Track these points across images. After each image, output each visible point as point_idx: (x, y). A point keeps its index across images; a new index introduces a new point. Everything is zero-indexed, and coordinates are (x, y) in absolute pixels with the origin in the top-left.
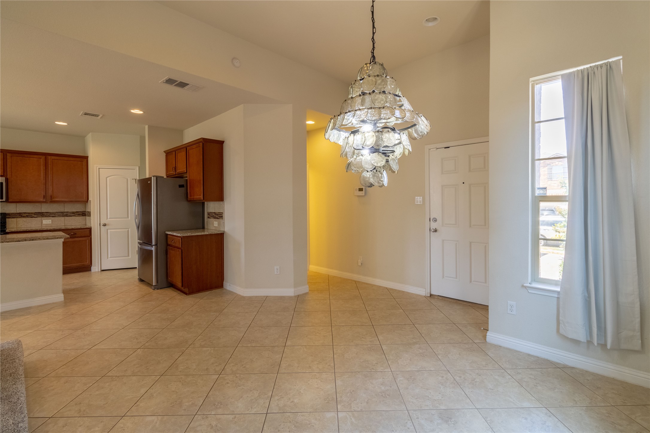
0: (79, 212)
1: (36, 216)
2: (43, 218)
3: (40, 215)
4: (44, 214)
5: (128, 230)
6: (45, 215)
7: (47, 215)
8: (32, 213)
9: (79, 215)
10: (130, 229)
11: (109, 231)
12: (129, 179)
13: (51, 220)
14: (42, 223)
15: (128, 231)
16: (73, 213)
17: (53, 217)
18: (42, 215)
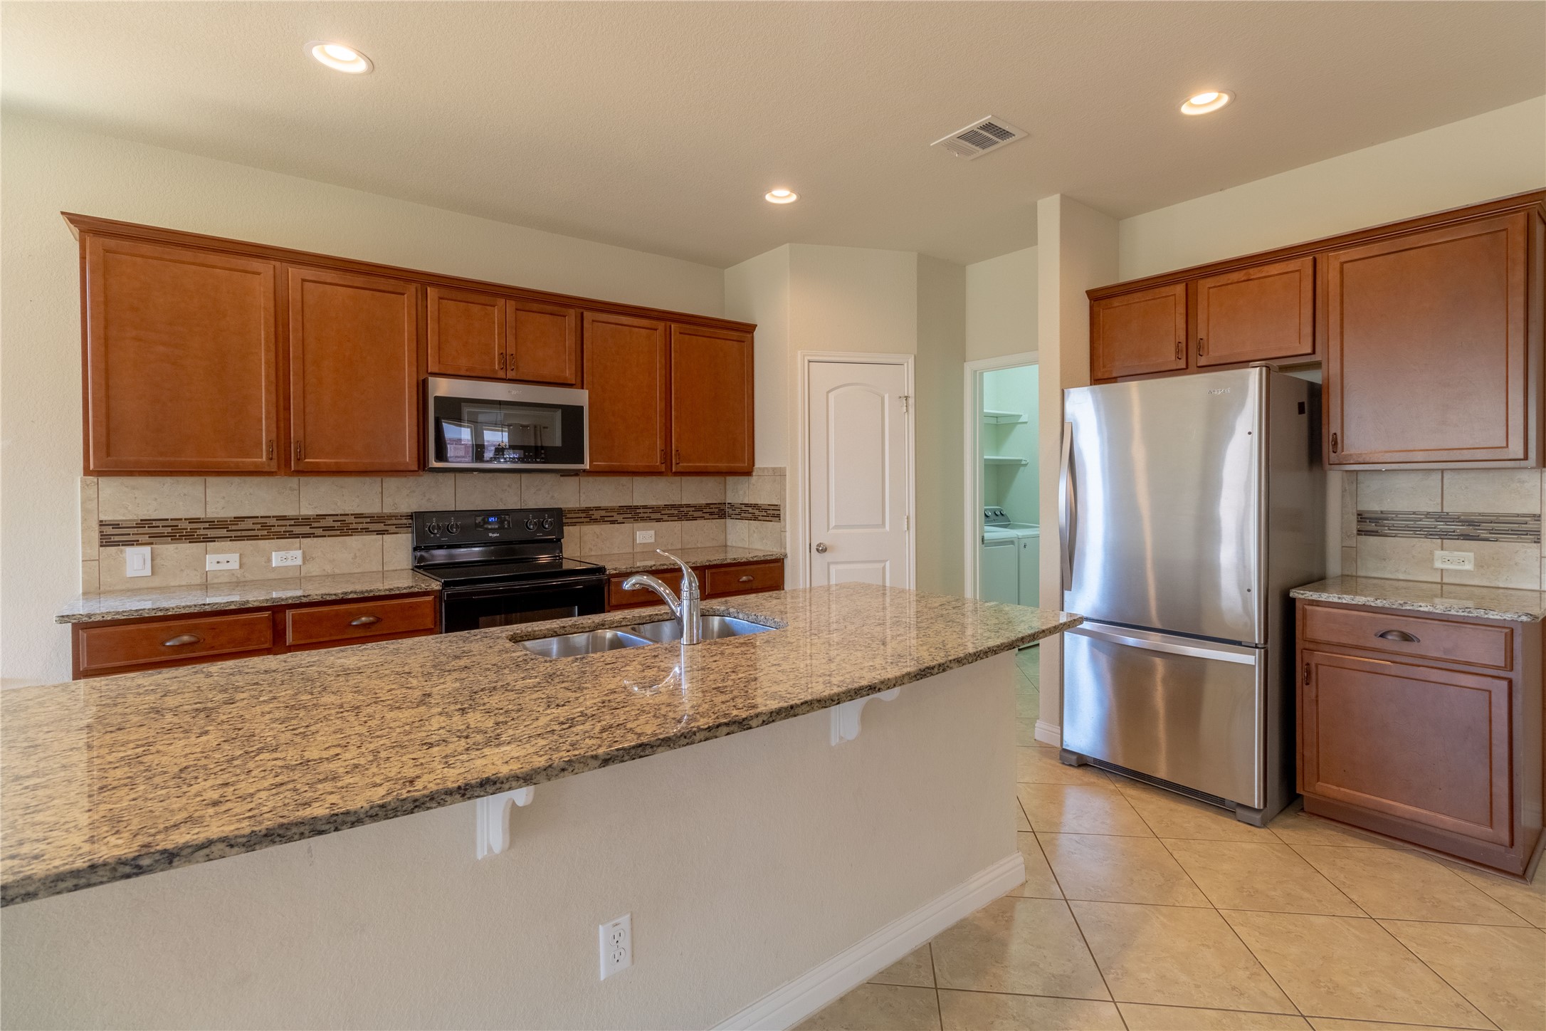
0: (711, 506)
1: (620, 518)
2: (636, 525)
3: (630, 516)
4: (638, 511)
5: (883, 565)
6: (640, 515)
7: (646, 515)
8: (612, 509)
9: (711, 514)
10: (888, 564)
11: (833, 569)
12: (886, 397)
13: (652, 532)
14: (634, 540)
15: (884, 568)
16: (698, 508)
17: (658, 520)
18: (634, 514)
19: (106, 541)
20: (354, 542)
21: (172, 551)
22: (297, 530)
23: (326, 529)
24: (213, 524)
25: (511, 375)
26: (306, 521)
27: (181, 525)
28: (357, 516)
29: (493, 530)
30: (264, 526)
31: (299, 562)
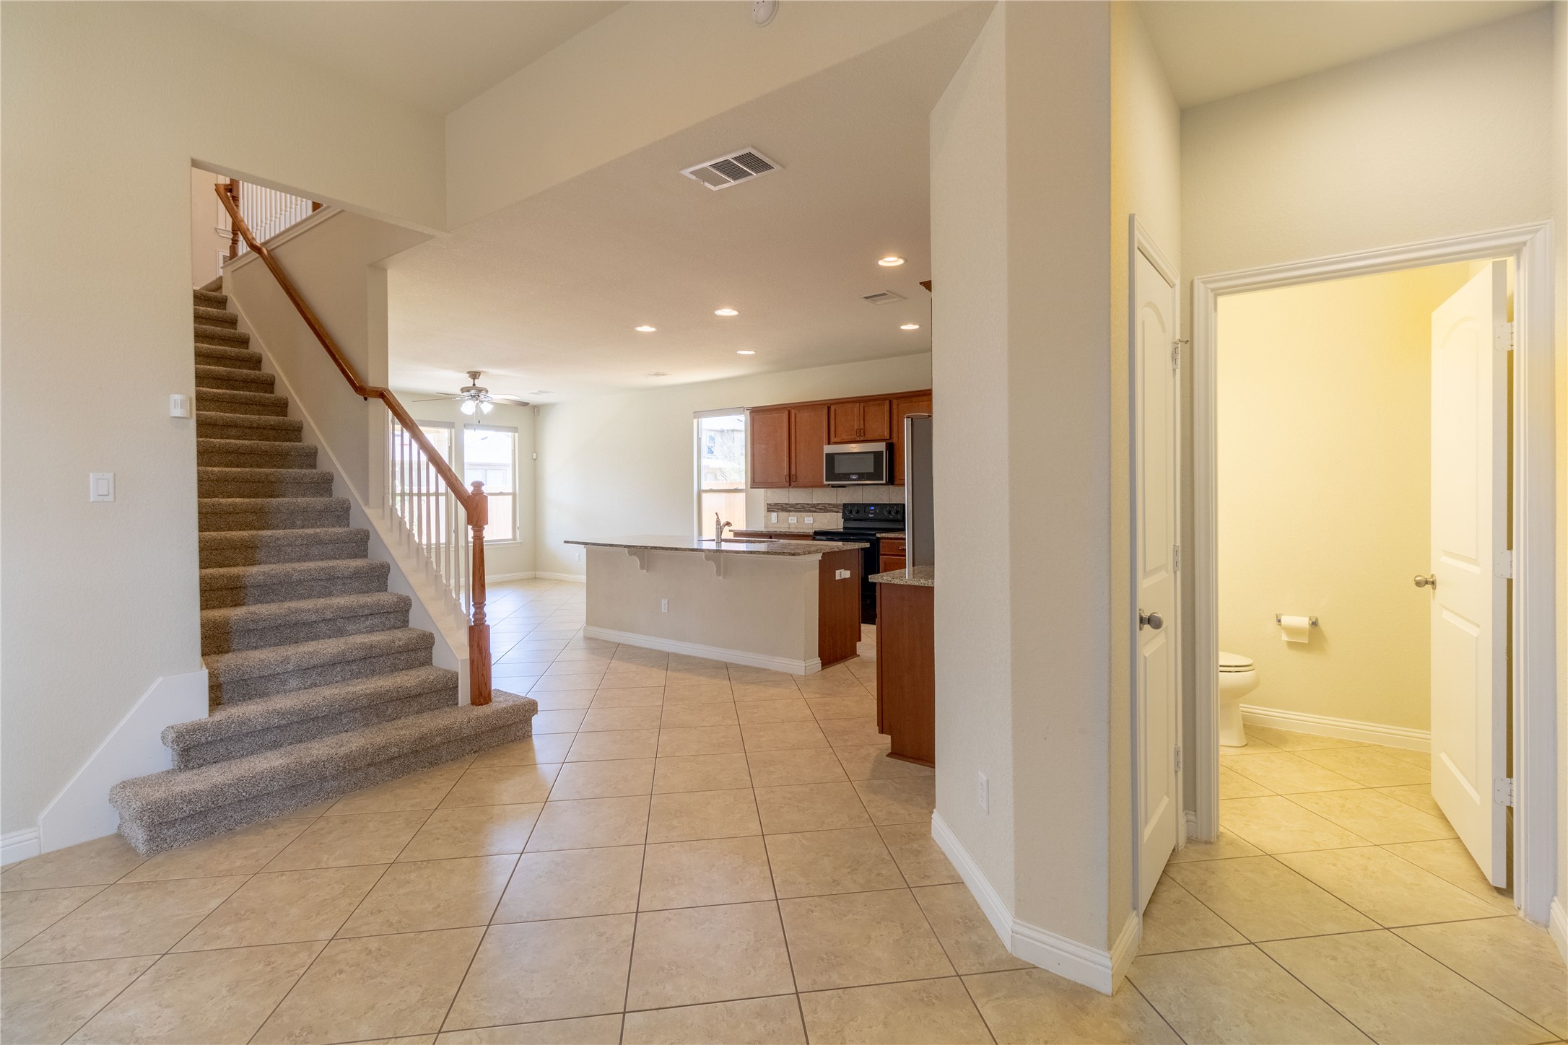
19: (769, 511)
20: (828, 515)
21: (783, 515)
22: (812, 509)
23: (820, 509)
24: (792, 506)
25: (862, 438)
26: (814, 506)
27: (784, 506)
28: (829, 504)
29: (872, 510)
30: (804, 507)
31: (812, 522)
